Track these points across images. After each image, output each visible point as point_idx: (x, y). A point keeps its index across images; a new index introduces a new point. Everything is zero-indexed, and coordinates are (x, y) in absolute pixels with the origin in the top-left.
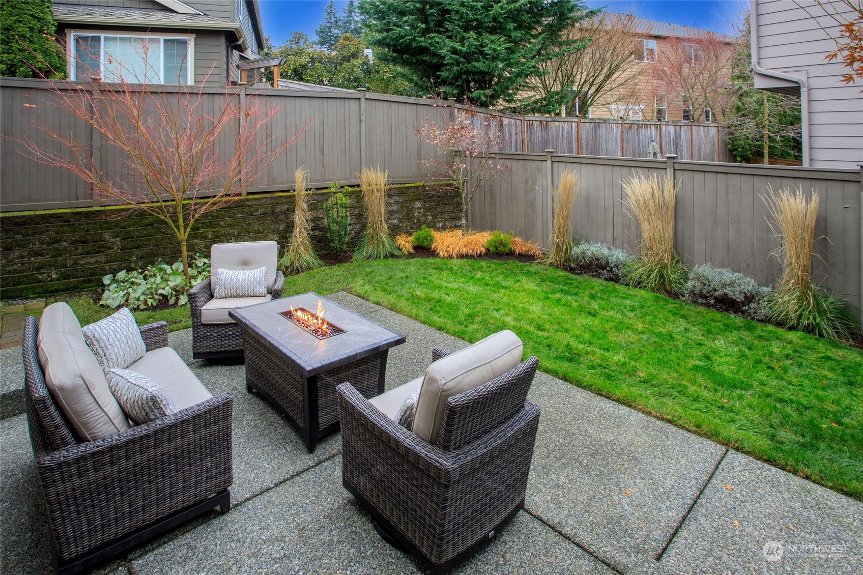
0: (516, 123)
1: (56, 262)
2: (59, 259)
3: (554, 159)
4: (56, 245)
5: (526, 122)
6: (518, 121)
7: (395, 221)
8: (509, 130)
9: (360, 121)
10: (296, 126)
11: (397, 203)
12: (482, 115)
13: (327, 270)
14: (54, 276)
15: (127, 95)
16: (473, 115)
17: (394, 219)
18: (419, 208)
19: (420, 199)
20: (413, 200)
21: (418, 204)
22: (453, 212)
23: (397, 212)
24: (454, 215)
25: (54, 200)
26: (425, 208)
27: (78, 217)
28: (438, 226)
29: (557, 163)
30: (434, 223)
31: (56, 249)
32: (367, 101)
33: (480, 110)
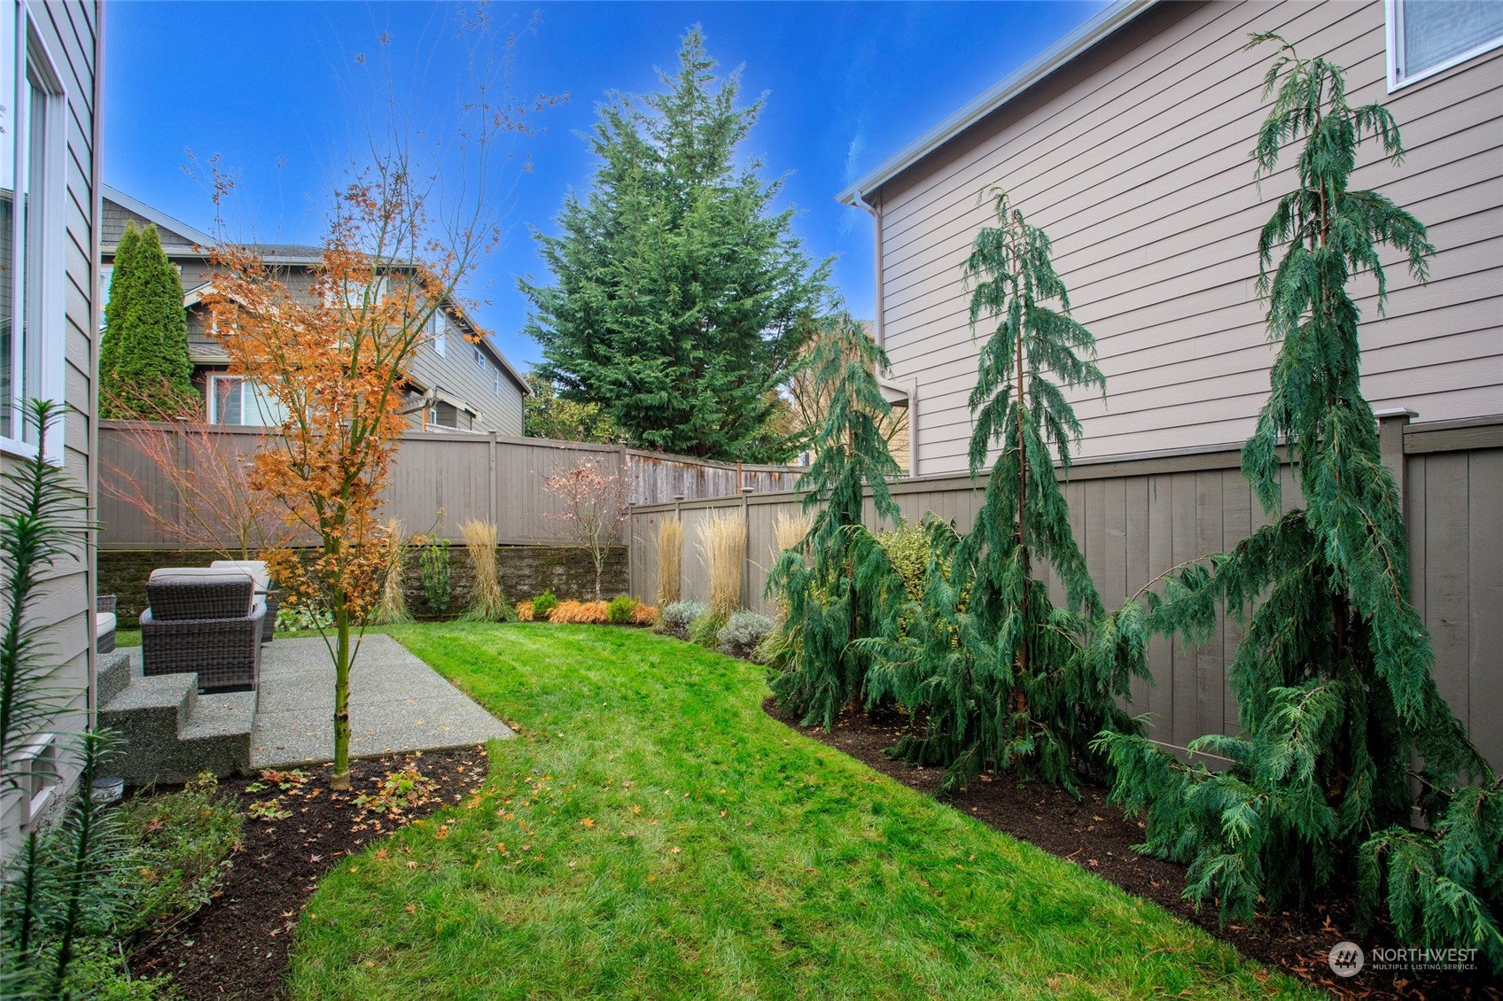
0: (727, 474)
1: (135, 598)
2: (138, 596)
3: (682, 507)
4: (136, 583)
5: (743, 474)
6: (730, 472)
7: (526, 588)
8: (714, 484)
9: (490, 469)
10: (408, 473)
11: (531, 566)
12: (669, 463)
13: (420, 628)
14: (132, 612)
15: (205, 437)
16: (655, 464)
17: (524, 585)
18: (560, 575)
19: (563, 564)
20: (551, 564)
21: (559, 570)
22: (610, 582)
23: (529, 577)
24: (610, 586)
25: (140, 541)
26: (568, 575)
27: (158, 557)
28: (585, 597)
29: (686, 512)
30: (581, 594)
31: (136, 587)
32: (499, 445)
33: (666, 457)
